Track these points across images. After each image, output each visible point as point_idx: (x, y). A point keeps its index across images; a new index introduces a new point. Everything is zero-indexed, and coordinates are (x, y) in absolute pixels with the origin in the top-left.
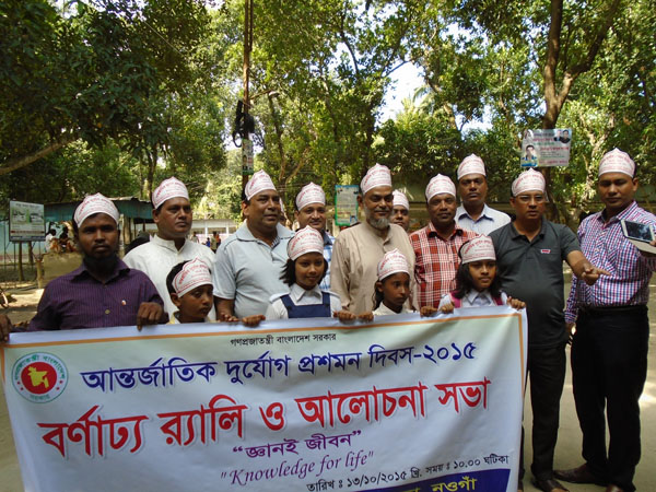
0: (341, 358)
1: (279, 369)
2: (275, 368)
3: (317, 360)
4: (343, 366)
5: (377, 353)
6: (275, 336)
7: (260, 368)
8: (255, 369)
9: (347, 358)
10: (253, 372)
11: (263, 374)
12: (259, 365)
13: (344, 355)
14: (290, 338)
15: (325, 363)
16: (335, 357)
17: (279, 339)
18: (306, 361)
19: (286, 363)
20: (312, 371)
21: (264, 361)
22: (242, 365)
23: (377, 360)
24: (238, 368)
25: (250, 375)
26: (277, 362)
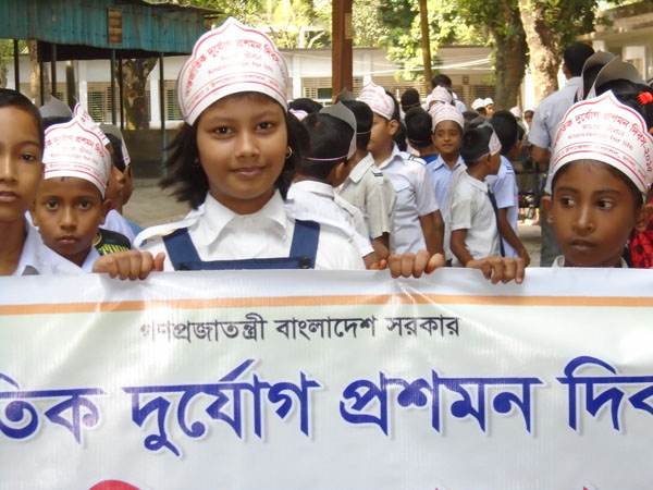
0: (472, 390)
1: (282, 412)
2: (270, 408)
3: (394, 390)
4: (480, 416)
5: (590, 382)
6: (272, 314)
7: (227, 409)
8: (213, 411)
9: (493, 391)
10: (206, 420)
11: (236, 424)
12: (223, 400)
13: (482, 382)
14: (316, 324)
15: (422, 401)
16: (453, 384)
17: (283, 326)
18: (363, 391)
19: (303, 396)
20: (383, 423)
21: (237, 388)
22: (174, 399)
23: (593, 406)
24: (161, 405)
25: (198, 430)
26: (275, 393)
